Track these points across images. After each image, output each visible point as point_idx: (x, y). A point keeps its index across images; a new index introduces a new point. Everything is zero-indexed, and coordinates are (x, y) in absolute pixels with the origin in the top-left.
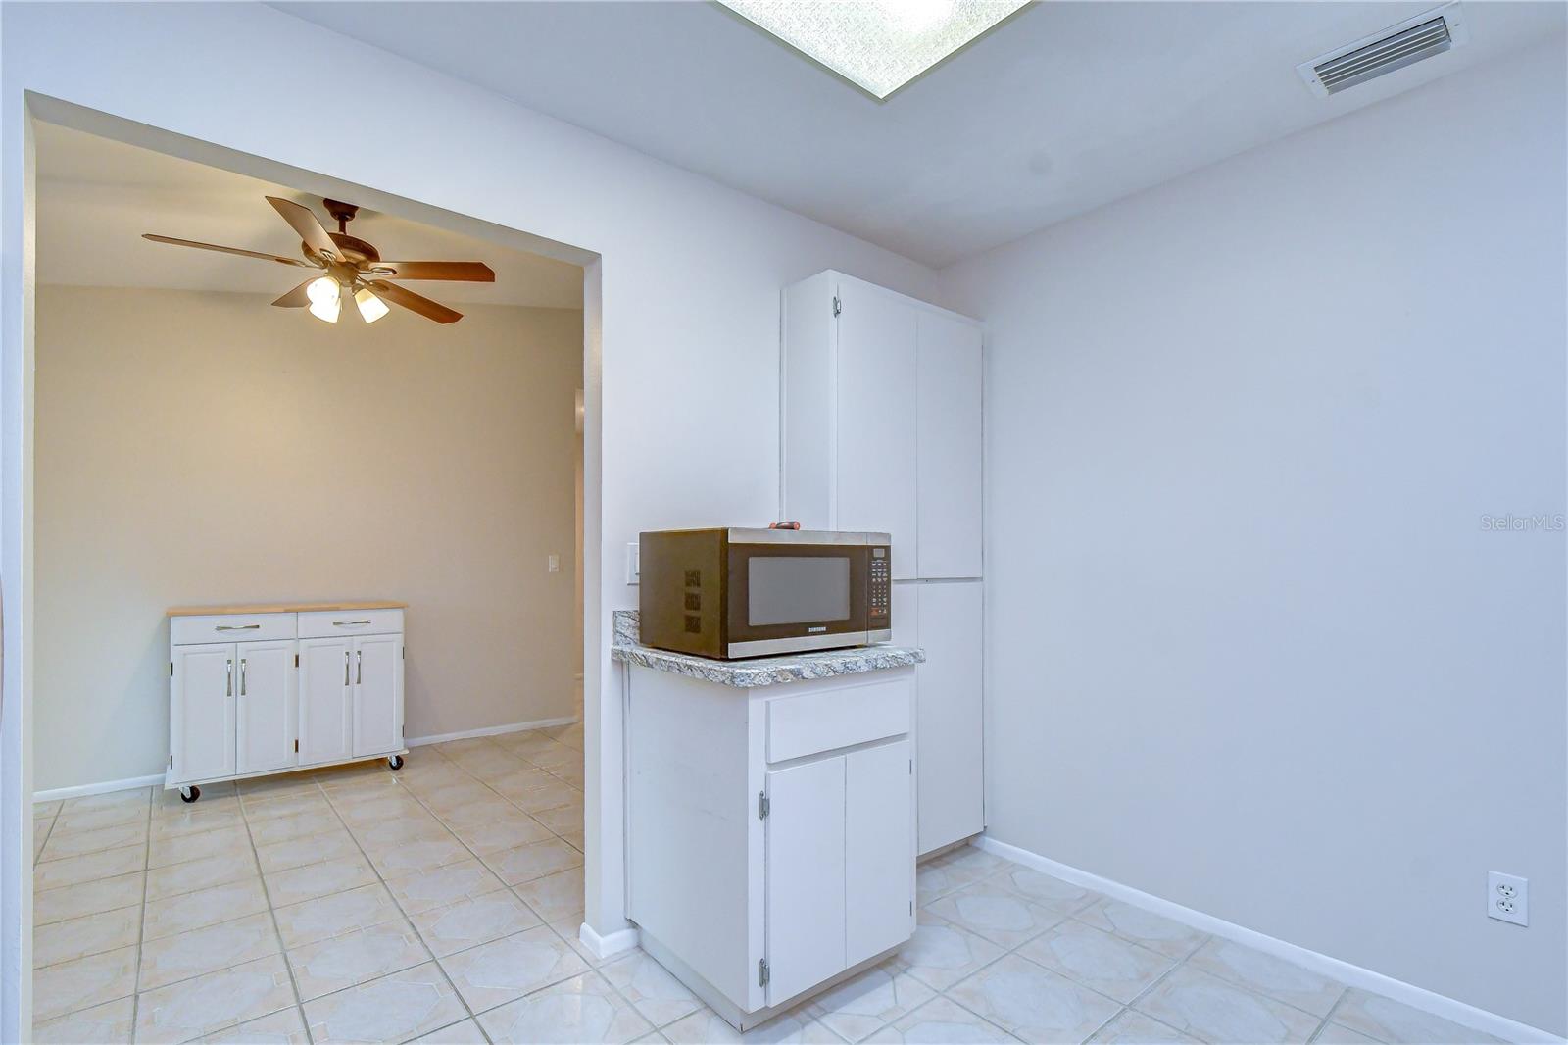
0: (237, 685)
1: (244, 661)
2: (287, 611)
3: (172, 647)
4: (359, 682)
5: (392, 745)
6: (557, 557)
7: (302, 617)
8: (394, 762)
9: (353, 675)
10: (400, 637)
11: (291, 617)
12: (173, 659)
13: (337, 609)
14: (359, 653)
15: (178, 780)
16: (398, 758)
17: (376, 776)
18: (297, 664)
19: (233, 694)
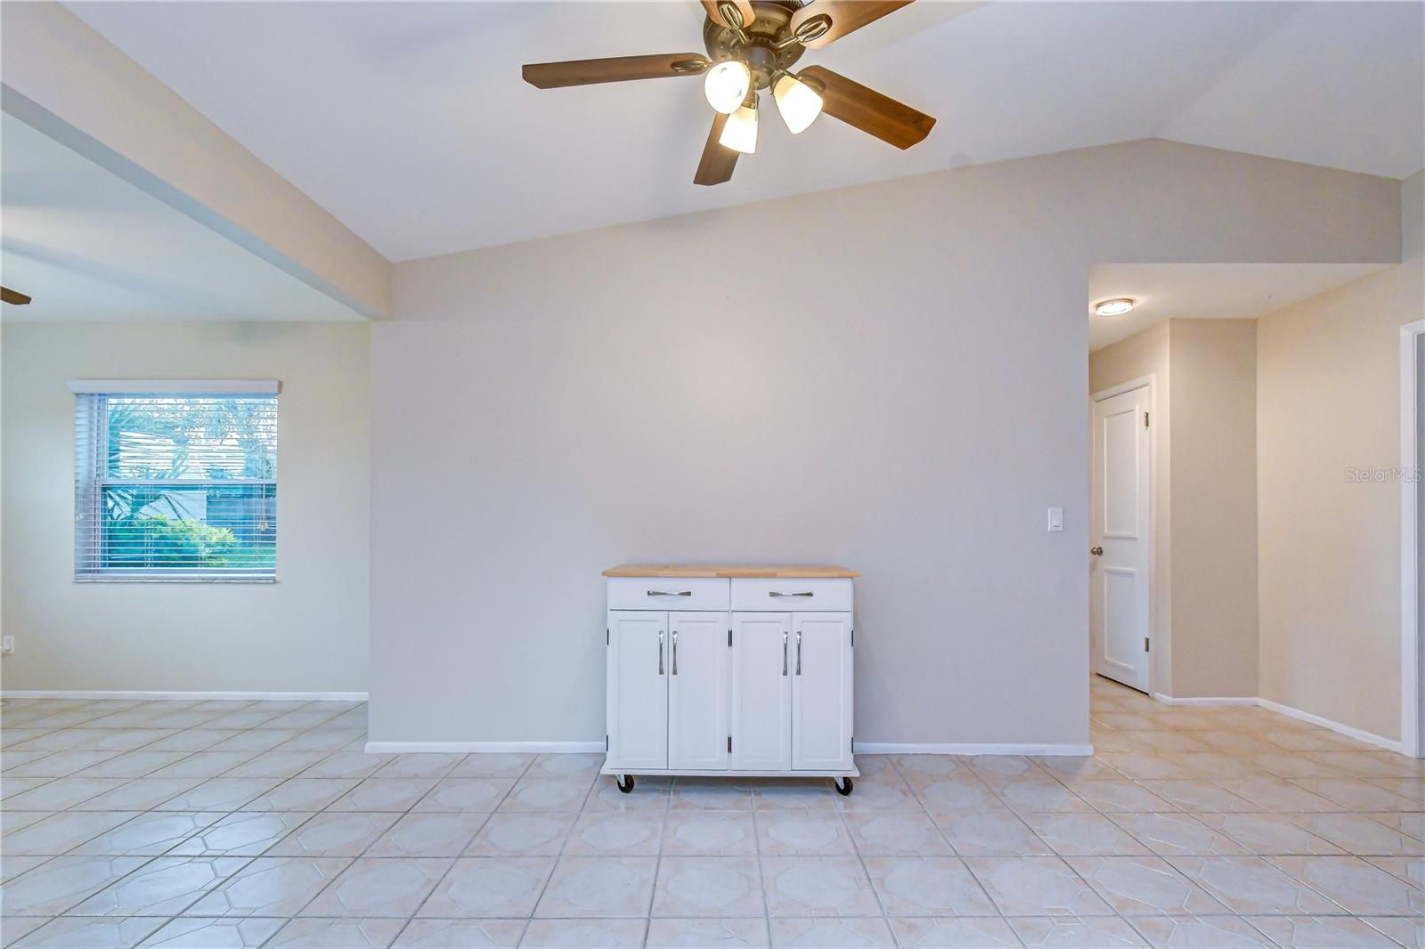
0: (669, 661)
1: (674, 633)
2: (720, 576)
3: (609, 611)
4: (799, 672)
5: (840, 765)
6: (1060, 510)
7: (736, 583)
8: (842, 786)
9: (793, 662)
10: (849, 616)
11: (724, 583)
12: (609, 626)
13: (773, 576)
14: (800, 633)
15: (616, 765)
16: (846, 780)
17: (820, 796)
18: (730, 643)
19: (665, 672)
